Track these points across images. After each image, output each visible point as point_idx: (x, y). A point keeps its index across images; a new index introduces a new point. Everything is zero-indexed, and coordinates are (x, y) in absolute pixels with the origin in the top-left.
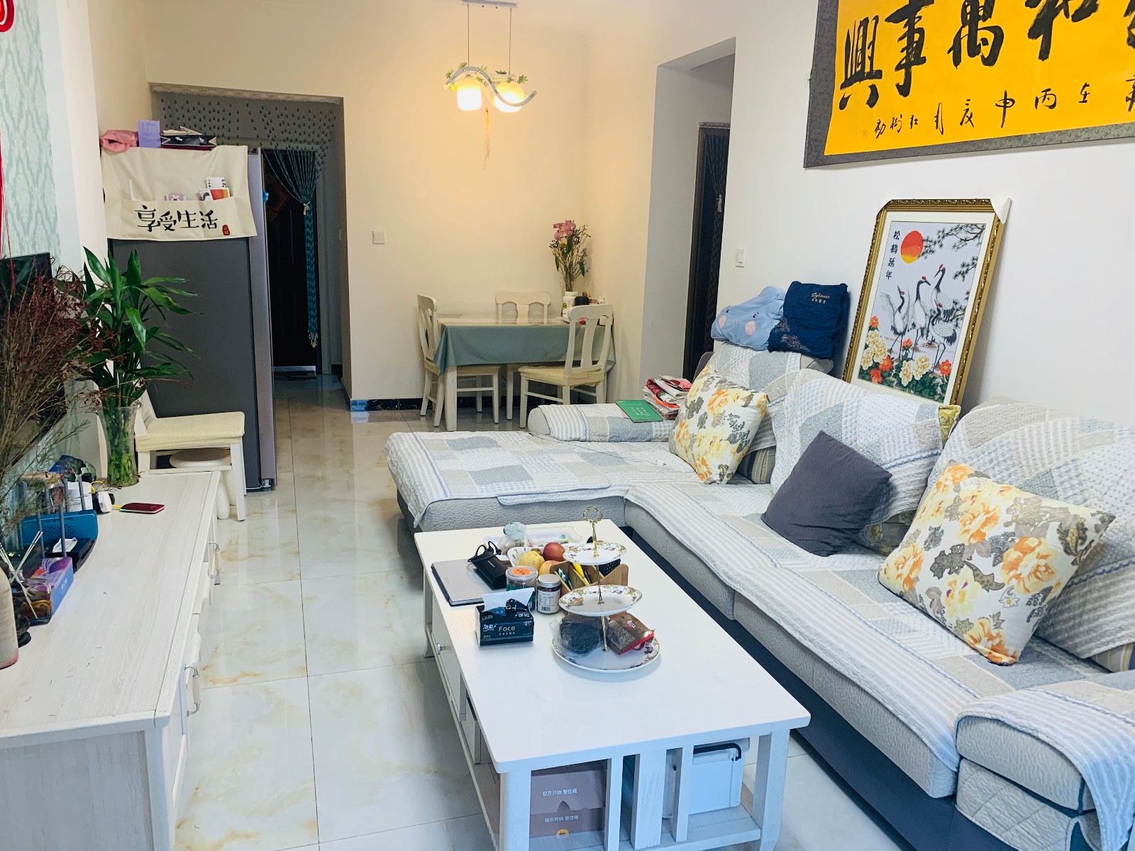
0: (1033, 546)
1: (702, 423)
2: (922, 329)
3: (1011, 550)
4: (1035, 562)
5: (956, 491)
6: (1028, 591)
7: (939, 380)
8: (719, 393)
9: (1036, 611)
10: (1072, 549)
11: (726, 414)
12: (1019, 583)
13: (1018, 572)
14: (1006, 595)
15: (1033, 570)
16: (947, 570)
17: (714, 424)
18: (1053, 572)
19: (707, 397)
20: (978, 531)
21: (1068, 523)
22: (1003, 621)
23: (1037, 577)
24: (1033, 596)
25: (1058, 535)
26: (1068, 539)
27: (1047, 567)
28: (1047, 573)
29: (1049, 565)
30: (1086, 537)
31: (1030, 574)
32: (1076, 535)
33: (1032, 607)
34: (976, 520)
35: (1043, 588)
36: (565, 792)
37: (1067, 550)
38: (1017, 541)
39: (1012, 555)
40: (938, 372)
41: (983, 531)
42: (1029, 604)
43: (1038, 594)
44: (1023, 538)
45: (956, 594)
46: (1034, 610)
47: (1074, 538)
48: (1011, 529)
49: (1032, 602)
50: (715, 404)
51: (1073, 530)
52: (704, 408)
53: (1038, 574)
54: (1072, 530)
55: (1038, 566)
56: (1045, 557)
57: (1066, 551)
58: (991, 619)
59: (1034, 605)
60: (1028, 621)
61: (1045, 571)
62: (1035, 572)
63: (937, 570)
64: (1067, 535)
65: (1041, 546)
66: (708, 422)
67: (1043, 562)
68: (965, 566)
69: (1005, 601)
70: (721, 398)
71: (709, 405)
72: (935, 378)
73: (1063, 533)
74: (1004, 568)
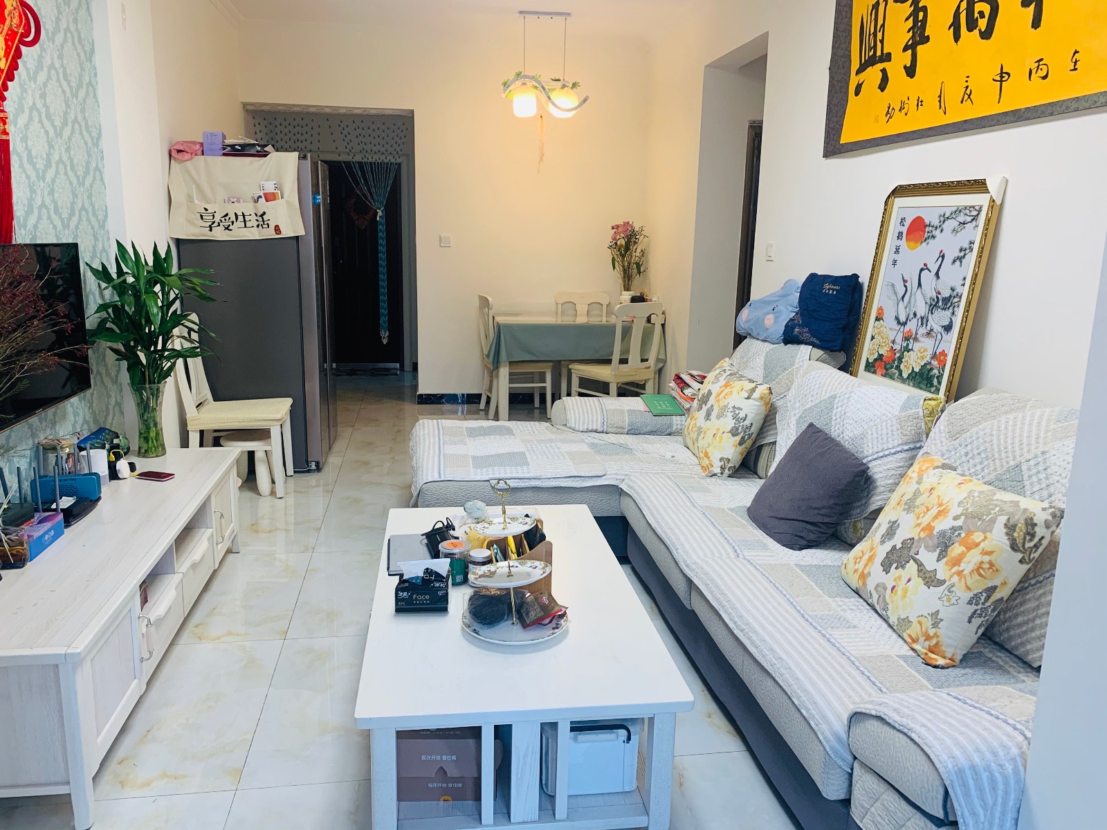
0: (978, 541)
1: (708, 417)
2: (922, 318)
3: (956, 545)
4: (979, 558)
5: (918, 483)
6: (969, 589)
7: (935, 371)
8: (726, 386)
9: (979, 612)
10: (1020, 545)
11: (730, 406)
12: (960, 580)
13: (961, 569)
14: (946, 592)
15: (976, 567)
16: (895, 565)
17: (718, 417)
18: (997, 570)
19: (715, 389)
20: (929, 525)
21: (1017, 517)
22: (942, 620)
23: (980, 575)
24: (976, 595)
25: (1005, 530)
26: (1015, 535)
27: (991, 564)
28: (991, 570)
29: (993, 561)
30: (1035, 532)
31: (973, 571)
32: (1024, 531)
33: (974, 607)
34: (929, 513)
35: (985, 587)
36: (444, 757)
37: (1014, 547)
38: (963, 535)
39: (956, 550)
40: (935, 363)
41: (933, 524)
42: (970, 603)
43: (981, 593)
44: (969, 533)
45: (899, 590)
46: (976, 611)
47: (1021, 533)
48: (959, 523)
49: (974, 601)
50: (722, 396)
51: (1021, 525)
52: (712, 399)
53: (981, 571)
54: (1019, 525)
55: (982, 562)
56: (990, 553)
57: (1012, 548)
58: (930, 618)
59: (976, 605)
60: (970, 622)
61: (989, 569)
62: (978, 569)
63: (886, 567)
64: (1014, 531)
65: (986, 542)
66: (714, 414)
67: (987, 558)
68: (912, 561)
69: (945, 599)
70: (728, 390)
71: (716, 398)
72: (932, 369)
73: (1010, 528)
74: (947, 563)
